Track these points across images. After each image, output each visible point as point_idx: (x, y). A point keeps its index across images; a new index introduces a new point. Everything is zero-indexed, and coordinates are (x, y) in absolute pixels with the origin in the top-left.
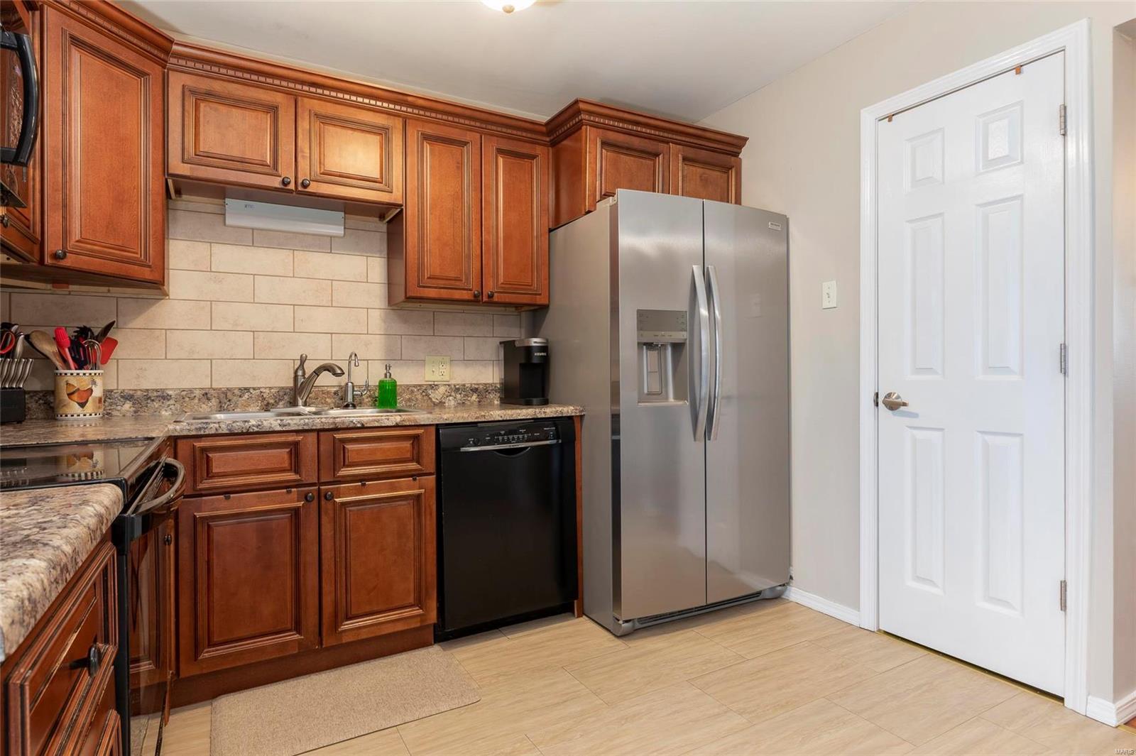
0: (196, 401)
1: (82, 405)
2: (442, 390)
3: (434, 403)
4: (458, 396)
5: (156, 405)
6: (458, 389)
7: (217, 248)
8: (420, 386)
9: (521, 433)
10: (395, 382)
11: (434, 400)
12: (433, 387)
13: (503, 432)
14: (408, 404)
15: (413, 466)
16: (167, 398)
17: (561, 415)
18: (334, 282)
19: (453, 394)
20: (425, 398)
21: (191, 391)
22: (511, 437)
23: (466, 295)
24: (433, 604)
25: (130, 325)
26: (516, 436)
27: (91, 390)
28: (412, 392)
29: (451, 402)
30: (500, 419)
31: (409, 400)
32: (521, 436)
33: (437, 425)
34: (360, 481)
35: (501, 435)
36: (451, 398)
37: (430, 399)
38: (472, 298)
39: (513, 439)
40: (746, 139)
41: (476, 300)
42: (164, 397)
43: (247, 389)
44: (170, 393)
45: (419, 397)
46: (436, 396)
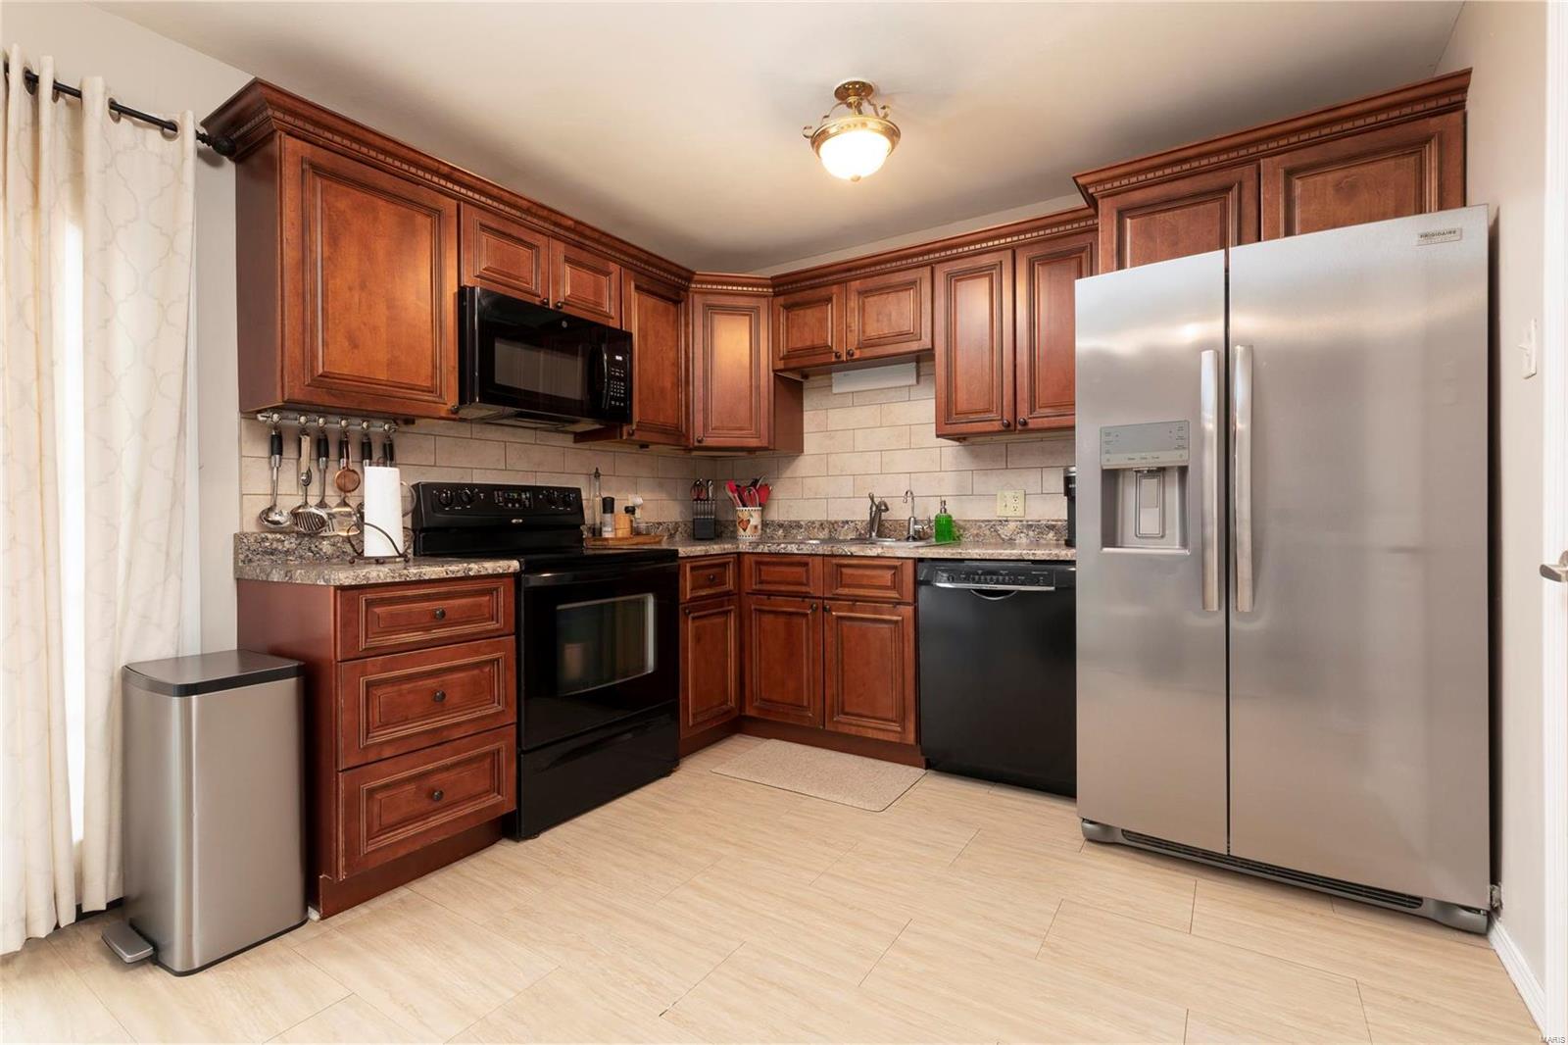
0: (816, 530)
1: (745, 530)
2: (1012, 525)
3: (1003, 540)
4: (1031, 533)
5: (795, 531)
6: (1031, 526)
7: (831, 412)
8: (989, 521)
9: (1001, 575)
10: (950, 517)
11: (1003, 536)
12: (1004, 522)
13: (980, 572)
14: (977, 539)
15: (893, 594)
16: (800, 527)
17: (1056, 559)
18: (912, 427)
19: (1025, 531)
20: (993, 534)
21: (813, 523)
22: (988, 577)
23: (997, 426)
24: (911, 726)
25: (784, 476)
26: (994, 577)
27: (749, 521)
28: (980, 527)
29: (1022, 540)
30: (978, 557)
31: (977, 535)
32: (1001, 578)
33: (914, 559)
34: (852, 601)
35: (978, 574)
36: (1022, 535)
37: (999, 535)
38: (1003, 428)
39: (991, 580)
40: (1471, 69)
41: (1008, 428)
42: (798, 525)
43: (847, 522)
44: (802, 523)
45: (988, 532)
46: (1006, 532)
